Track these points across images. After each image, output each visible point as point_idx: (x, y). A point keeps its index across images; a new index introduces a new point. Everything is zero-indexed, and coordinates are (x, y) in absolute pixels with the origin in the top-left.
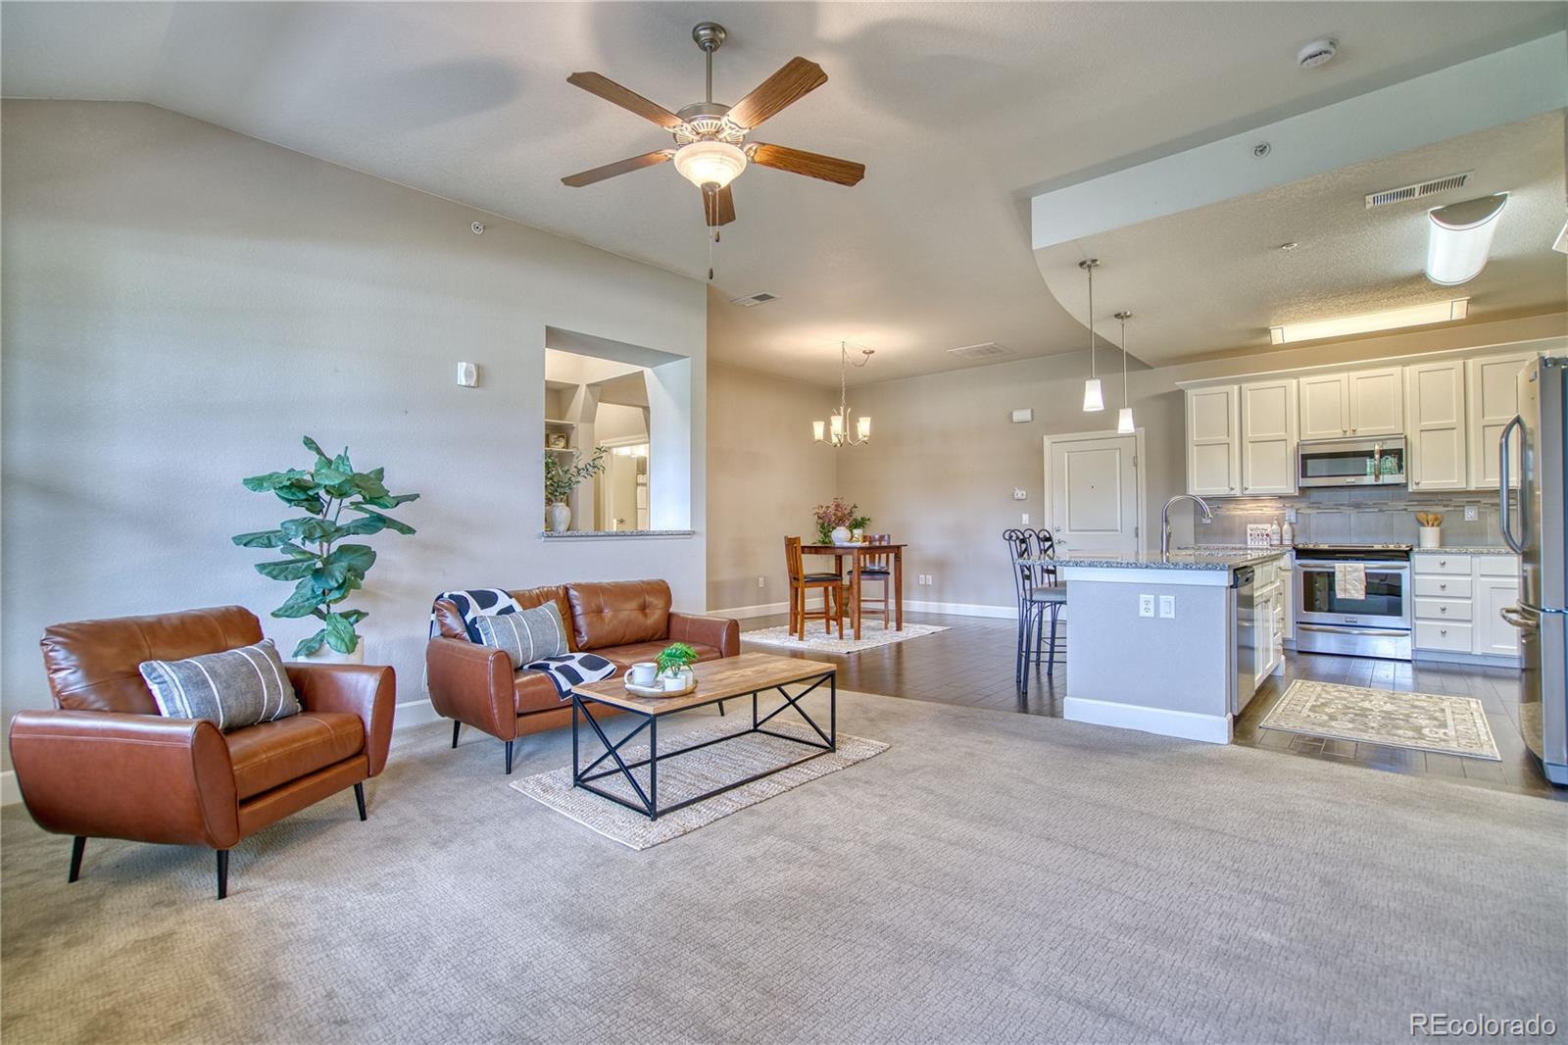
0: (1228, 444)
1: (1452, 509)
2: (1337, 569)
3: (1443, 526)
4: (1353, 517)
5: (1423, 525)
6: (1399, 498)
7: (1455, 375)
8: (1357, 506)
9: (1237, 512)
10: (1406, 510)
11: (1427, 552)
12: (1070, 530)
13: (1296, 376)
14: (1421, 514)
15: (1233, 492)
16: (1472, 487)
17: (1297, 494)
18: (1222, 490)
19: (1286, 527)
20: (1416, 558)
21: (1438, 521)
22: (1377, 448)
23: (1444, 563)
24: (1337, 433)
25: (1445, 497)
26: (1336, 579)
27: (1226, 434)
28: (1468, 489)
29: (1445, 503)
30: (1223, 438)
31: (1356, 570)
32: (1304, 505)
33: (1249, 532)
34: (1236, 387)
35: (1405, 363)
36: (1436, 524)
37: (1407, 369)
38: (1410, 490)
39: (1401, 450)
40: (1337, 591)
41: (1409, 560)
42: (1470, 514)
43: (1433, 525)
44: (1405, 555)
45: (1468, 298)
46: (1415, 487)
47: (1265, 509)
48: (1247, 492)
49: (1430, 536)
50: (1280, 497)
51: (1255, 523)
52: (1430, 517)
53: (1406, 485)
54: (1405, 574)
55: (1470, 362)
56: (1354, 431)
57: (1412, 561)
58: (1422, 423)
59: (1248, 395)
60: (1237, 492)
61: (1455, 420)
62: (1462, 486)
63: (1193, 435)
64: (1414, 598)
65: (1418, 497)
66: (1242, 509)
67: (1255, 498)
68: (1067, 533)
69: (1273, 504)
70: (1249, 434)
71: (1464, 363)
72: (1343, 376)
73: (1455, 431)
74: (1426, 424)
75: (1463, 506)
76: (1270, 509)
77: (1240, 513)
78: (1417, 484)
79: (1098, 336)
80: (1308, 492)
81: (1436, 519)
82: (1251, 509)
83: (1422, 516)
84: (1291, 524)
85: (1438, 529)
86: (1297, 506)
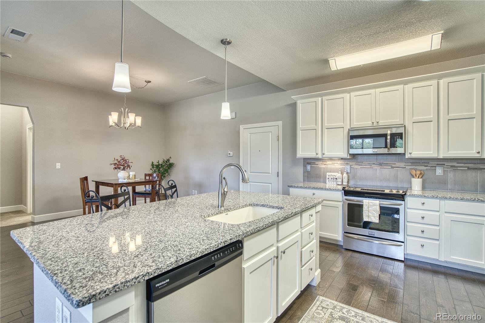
0: (316, 129)
1: (429, 168)
2: (364, 204)
3: (424, 178)
4: (378, 171)
5: (414, 177)
6: (401, 161)
7: (433, 90)
8: (380, 164)
9: (321, 165)
10: (405, 168)
11: (414, 196)
12: (250, 172)
13: (349, 92)
14: (413, 170)
15: (317, 156)
16: (441, 156)
17: (349, 157)
18: (312, 155)
19: (345, 175)
20: (408, 199)
21: (422, 176)
22: (389, 132)
23: (424, 204)
24: (369, 123)
25: (426, 161)
26: (364, 209)
27: (315, 125)
28: (438, 158)
29: (426, 164)
30: (314, 126)
31: (374, 205)
32: (354, 163)
33: (327, 177)
34: (320, 99)
35: (406, 83)
36: (420, 177)
37: (406, 86)
38: (407, 157)
39: (402, 133)
40: (364, 217)
41: (404, 200)
42: (439, 171)
43: (418, 178)
44: (402, 197)
45: (442, 32)
46: (409, 156)
47: (335, 164)
48: (324, 156)
49: (417, 184)
50: (342, 159)
51: (331, 172)
52: (418, 172)
53: (404, 154)
54: (401, 208)
55: (441, 82)
56: (378, 122)
57: (406, 201)
58: (414, 118)
59: (326, 103)
60: (320, 156)
61: (432, 116)
62: (435, 155)
63: (300, 125)
64: (406, 223)
65: (412, 161)
66: (325, 165)
67: (331, 159)
68: (249, 173)
69: (339, 162)
70: (326, 124)
71: (438, 81)
72: (372, 91)
73: (432, 122)
74: (416, 118)
75: (436, 167)
76: (338, 165)
77: (324, 166)
78: (410, 154)
79: (228, 62)
80: (356, 156)
81: (421, 174)
82: (330, 165)
83: (414, 172)
84: (347, 173)
85: (421, 179)
86: (351, 163)
